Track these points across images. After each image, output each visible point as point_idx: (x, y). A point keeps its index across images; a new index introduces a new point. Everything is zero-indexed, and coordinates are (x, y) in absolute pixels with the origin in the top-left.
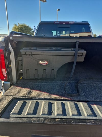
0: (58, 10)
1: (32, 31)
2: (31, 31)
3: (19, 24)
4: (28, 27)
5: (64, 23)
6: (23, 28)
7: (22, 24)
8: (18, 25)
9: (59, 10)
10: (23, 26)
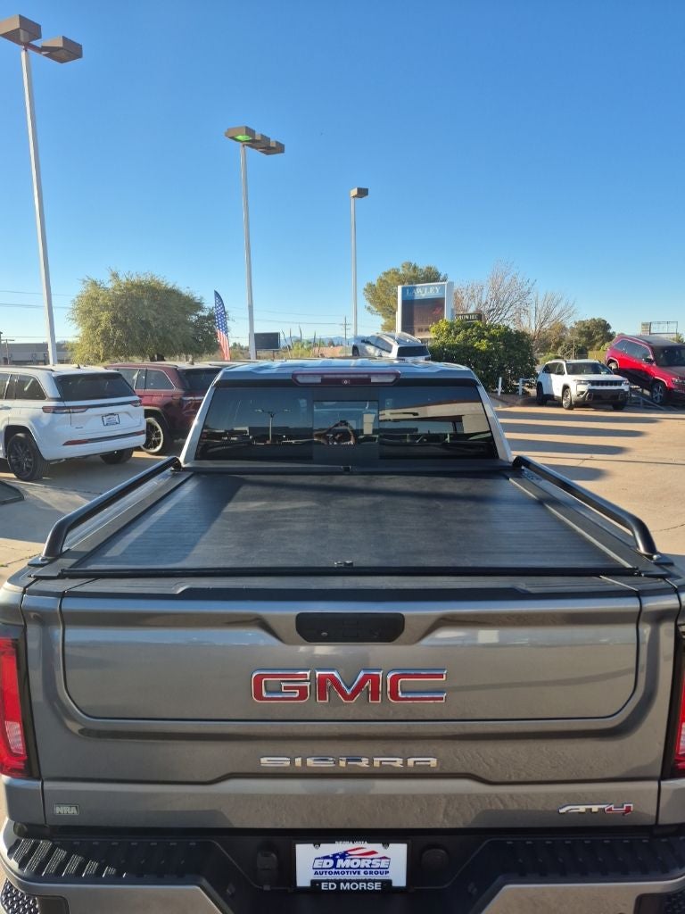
0: (354, 192)
1: (201, 313)
2: (194, 318)
3: (115, 276)
4: (173, 293)
5: (346, 382)
6: (139, 300)
7: (135, 279)
8: (109, 286)
9: (362, 193)
10: (139, 286)
